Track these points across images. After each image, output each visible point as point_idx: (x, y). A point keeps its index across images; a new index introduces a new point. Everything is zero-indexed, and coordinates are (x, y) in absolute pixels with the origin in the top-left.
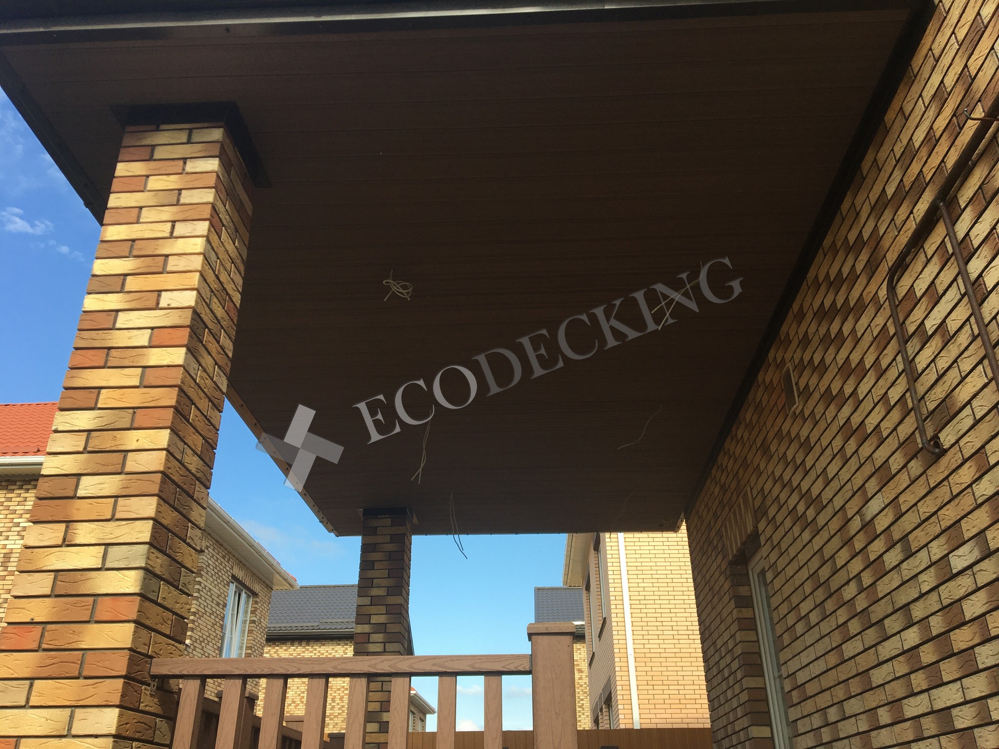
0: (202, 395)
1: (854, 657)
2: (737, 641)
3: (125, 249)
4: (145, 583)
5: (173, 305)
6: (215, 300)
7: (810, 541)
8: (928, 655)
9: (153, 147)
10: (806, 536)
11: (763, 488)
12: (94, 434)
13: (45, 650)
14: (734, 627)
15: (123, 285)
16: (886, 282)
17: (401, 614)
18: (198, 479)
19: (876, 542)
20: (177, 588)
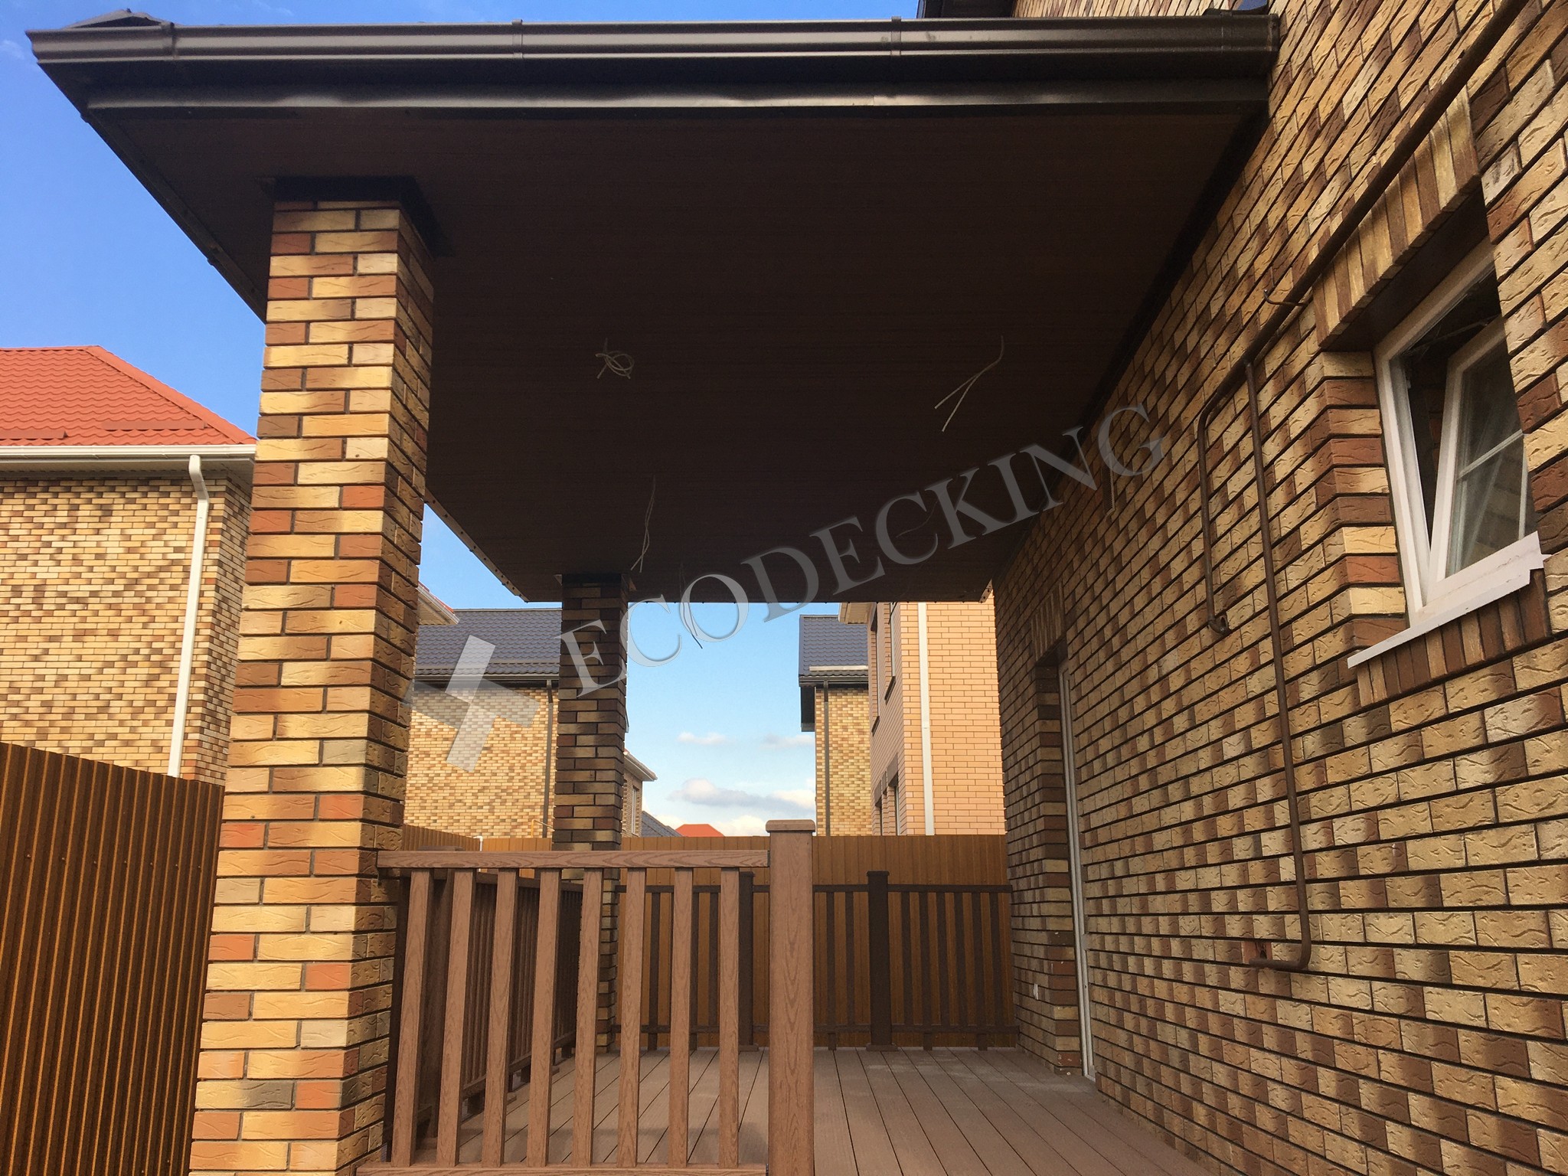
0: (400, 555)
1: (1141, 814)
2: (1038, 759)
3: (295, 379)
4: (368, 780)
5: (361, 457)
6: (405, 436)
7: (1114, 673)
8: (1198, 833)
9: (313, 235)
10: (1110, 667)
11: (1074, 591)
12: (290, 614)
13: (271, 848)
14: (1036, 742)
15: (300, 427)
16: (1198, 418)
17: (617, 711)
18: (403, 651)
19: (1168, 700)
20: (392, 773)
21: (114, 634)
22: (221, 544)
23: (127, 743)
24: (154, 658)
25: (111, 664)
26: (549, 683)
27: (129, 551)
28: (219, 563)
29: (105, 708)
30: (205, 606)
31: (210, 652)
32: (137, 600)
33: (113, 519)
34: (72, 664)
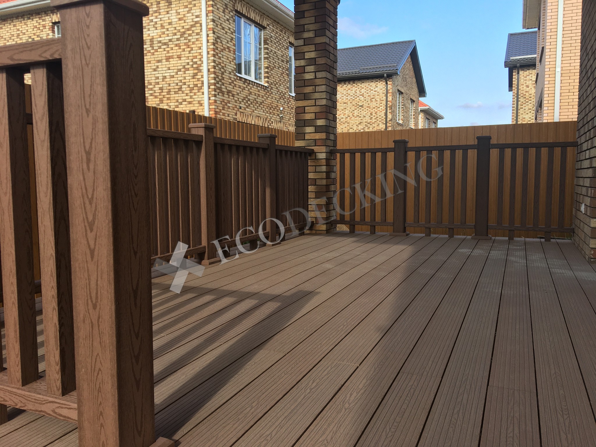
21: (179, 57)
22: (213, 12)
23: (190, 103)
24: (195, 66)
25: (180, 70)
26: (385, 75)
27: (180, 19)
28: (213, 21)
29: (180, 89)
30: (210, 41)
31: (214, 61)
32: (185, 41)
33: (172, 6)
34: (167, 71)
